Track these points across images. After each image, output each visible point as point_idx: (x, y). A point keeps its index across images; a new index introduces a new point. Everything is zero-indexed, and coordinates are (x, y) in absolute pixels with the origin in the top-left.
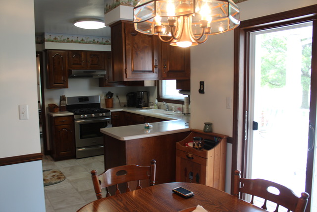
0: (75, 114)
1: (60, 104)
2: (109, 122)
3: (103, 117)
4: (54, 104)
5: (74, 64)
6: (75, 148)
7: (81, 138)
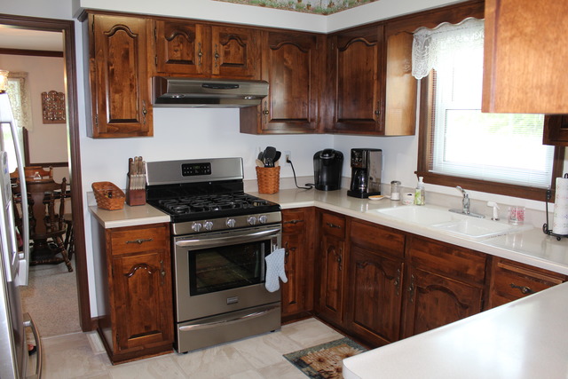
0: (176, 219)
1: (129, 184)
2: (275, 241)
3: (259, 226)
4: (111, 184)
5: (171, 61)
6: (175, 323)
7: (194, 291)
